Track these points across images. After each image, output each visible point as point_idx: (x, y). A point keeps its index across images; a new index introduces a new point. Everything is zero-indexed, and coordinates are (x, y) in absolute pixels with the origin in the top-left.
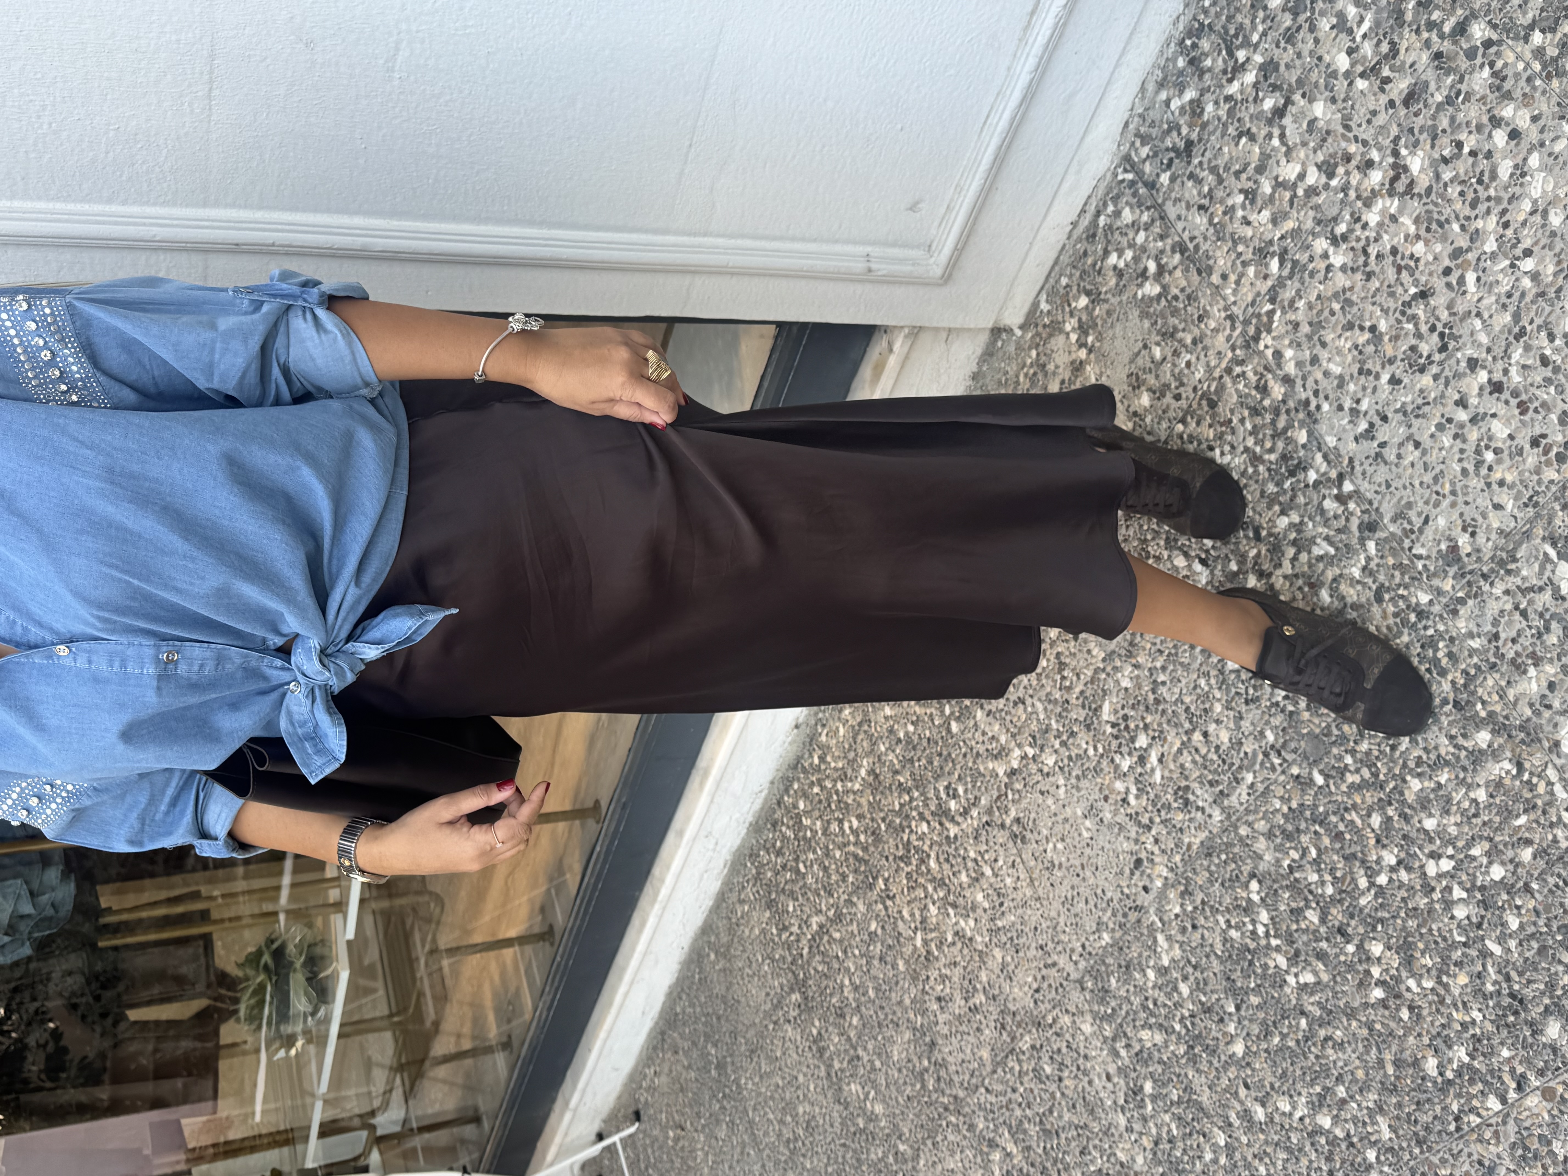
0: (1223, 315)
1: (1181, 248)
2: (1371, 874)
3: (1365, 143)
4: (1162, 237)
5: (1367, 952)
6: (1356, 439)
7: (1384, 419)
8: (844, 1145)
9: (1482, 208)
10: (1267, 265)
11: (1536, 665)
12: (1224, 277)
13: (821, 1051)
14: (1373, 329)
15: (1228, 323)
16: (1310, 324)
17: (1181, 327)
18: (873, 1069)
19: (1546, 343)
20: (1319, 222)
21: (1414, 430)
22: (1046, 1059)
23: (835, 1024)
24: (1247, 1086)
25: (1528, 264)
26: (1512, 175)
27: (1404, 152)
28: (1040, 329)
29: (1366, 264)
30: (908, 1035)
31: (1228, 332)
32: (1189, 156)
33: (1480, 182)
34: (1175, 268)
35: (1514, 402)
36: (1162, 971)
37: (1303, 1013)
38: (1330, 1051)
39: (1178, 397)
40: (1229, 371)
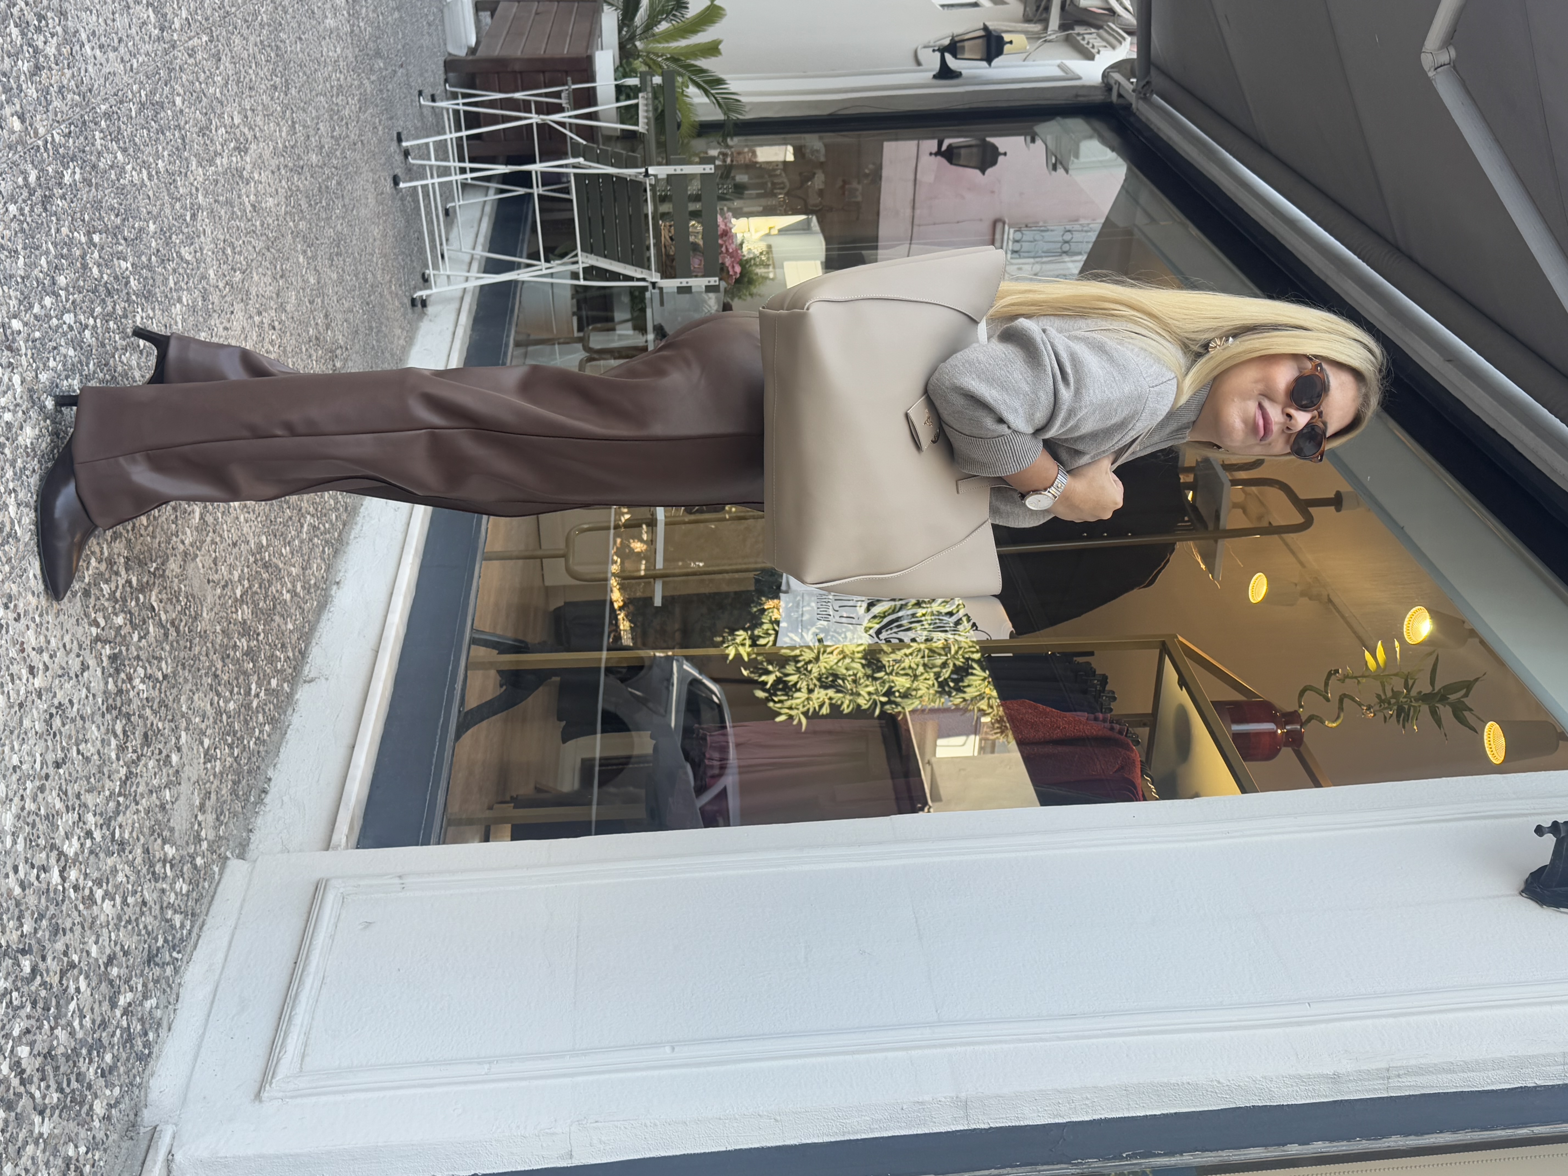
0: (139, 807)
1: (156, 877)
2: (95, 327)
3: (76, 907)
4: (163, 891)
5: (100, 271)
6: (88, 668)
7: (77, 676)
8: (317, 239)
9: (30, 820)
10: (121, 834)
11: (26, 447)
12: (138, 839)
13: (326, 316)
14: (78, 752)
15: (138, 798)
16: (104, 774)
17: (157, 810)
18: (303, 289)
19: (11, 692)
20: (97, 855)
21: (66, 659)
22: (230, 259)
23: (319, 333)
24: (149, 198)
25: (15, 761)
26: (18, 837)
27: (60, 888)
28: (218, 852)
29: (80, 805)
30: (288, 308)
31: (138, 790)
32: (149, 951)
33: (31, 841)
34: (159, 861)
35: (25, 654)
36: (180, 300)
37: (125, 239)
38: (116, 205)
39: (160, 752)
40: (139, 759)
